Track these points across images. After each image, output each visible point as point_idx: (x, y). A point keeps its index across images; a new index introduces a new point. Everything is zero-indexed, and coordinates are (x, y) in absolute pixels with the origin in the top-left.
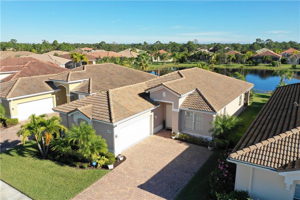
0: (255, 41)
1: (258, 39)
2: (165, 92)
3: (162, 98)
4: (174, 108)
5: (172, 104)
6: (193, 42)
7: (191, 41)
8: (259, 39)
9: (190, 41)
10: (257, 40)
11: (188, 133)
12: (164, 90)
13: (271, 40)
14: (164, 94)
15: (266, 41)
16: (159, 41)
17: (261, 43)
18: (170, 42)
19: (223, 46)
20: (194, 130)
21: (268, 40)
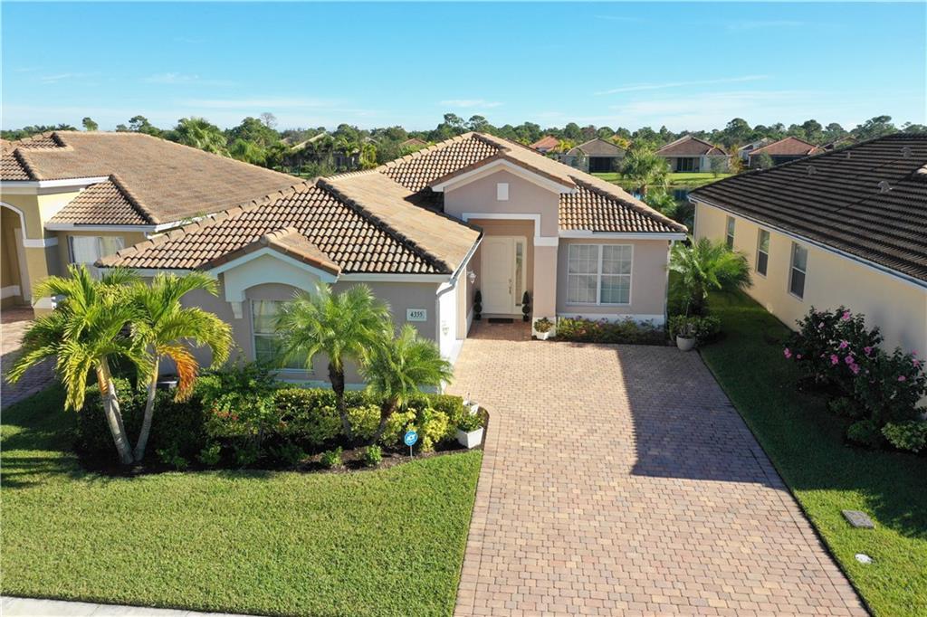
0: (442, 121)
1: (450, 115)
2: (507, 185)
3: (495, 205)
4: (541, 236)
5: (534, 221)
6: (258, 120)
7: (255, 118)
8: (453, 115)
9: (251, 119)
10: (446, 117)
11: (585, 316)
12: (503, 176)
13: (482, 118)
14: (503, 191)
15: (471, 119)
16: (140, 118)
17: (456, 125)
18: (181, 121)
19: (356, 134)
20: (602, 302)
21: (474, 118)
